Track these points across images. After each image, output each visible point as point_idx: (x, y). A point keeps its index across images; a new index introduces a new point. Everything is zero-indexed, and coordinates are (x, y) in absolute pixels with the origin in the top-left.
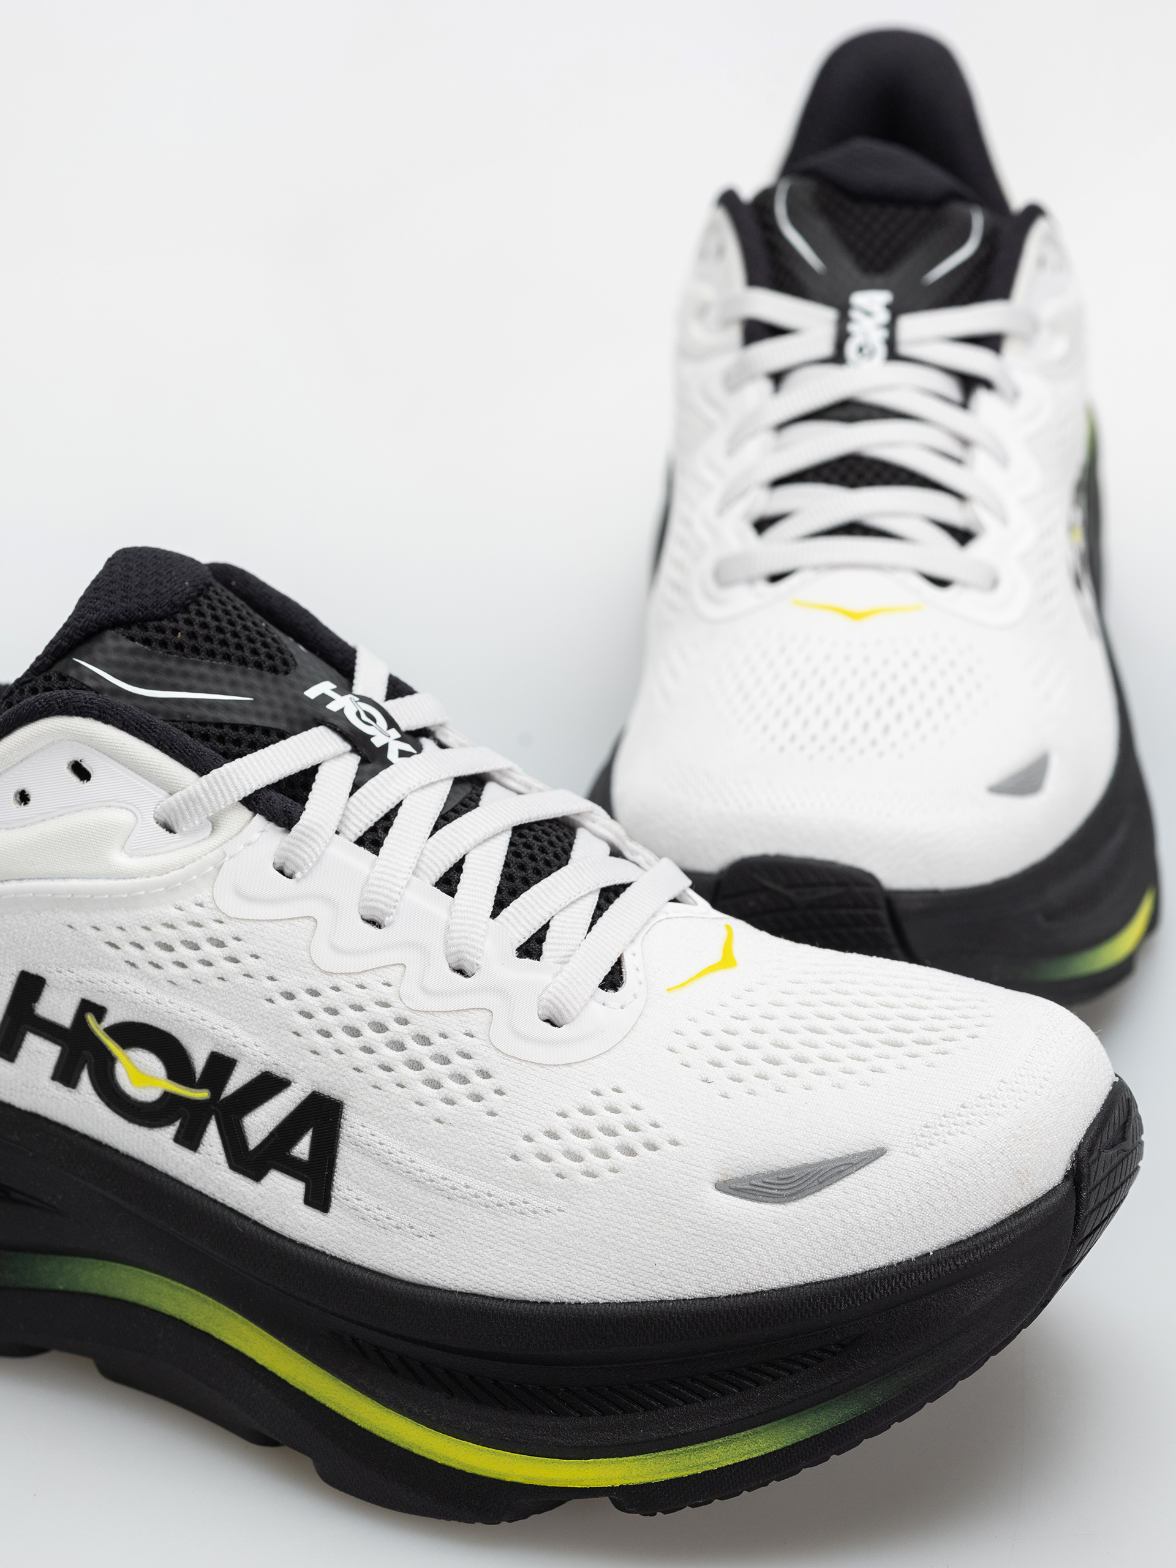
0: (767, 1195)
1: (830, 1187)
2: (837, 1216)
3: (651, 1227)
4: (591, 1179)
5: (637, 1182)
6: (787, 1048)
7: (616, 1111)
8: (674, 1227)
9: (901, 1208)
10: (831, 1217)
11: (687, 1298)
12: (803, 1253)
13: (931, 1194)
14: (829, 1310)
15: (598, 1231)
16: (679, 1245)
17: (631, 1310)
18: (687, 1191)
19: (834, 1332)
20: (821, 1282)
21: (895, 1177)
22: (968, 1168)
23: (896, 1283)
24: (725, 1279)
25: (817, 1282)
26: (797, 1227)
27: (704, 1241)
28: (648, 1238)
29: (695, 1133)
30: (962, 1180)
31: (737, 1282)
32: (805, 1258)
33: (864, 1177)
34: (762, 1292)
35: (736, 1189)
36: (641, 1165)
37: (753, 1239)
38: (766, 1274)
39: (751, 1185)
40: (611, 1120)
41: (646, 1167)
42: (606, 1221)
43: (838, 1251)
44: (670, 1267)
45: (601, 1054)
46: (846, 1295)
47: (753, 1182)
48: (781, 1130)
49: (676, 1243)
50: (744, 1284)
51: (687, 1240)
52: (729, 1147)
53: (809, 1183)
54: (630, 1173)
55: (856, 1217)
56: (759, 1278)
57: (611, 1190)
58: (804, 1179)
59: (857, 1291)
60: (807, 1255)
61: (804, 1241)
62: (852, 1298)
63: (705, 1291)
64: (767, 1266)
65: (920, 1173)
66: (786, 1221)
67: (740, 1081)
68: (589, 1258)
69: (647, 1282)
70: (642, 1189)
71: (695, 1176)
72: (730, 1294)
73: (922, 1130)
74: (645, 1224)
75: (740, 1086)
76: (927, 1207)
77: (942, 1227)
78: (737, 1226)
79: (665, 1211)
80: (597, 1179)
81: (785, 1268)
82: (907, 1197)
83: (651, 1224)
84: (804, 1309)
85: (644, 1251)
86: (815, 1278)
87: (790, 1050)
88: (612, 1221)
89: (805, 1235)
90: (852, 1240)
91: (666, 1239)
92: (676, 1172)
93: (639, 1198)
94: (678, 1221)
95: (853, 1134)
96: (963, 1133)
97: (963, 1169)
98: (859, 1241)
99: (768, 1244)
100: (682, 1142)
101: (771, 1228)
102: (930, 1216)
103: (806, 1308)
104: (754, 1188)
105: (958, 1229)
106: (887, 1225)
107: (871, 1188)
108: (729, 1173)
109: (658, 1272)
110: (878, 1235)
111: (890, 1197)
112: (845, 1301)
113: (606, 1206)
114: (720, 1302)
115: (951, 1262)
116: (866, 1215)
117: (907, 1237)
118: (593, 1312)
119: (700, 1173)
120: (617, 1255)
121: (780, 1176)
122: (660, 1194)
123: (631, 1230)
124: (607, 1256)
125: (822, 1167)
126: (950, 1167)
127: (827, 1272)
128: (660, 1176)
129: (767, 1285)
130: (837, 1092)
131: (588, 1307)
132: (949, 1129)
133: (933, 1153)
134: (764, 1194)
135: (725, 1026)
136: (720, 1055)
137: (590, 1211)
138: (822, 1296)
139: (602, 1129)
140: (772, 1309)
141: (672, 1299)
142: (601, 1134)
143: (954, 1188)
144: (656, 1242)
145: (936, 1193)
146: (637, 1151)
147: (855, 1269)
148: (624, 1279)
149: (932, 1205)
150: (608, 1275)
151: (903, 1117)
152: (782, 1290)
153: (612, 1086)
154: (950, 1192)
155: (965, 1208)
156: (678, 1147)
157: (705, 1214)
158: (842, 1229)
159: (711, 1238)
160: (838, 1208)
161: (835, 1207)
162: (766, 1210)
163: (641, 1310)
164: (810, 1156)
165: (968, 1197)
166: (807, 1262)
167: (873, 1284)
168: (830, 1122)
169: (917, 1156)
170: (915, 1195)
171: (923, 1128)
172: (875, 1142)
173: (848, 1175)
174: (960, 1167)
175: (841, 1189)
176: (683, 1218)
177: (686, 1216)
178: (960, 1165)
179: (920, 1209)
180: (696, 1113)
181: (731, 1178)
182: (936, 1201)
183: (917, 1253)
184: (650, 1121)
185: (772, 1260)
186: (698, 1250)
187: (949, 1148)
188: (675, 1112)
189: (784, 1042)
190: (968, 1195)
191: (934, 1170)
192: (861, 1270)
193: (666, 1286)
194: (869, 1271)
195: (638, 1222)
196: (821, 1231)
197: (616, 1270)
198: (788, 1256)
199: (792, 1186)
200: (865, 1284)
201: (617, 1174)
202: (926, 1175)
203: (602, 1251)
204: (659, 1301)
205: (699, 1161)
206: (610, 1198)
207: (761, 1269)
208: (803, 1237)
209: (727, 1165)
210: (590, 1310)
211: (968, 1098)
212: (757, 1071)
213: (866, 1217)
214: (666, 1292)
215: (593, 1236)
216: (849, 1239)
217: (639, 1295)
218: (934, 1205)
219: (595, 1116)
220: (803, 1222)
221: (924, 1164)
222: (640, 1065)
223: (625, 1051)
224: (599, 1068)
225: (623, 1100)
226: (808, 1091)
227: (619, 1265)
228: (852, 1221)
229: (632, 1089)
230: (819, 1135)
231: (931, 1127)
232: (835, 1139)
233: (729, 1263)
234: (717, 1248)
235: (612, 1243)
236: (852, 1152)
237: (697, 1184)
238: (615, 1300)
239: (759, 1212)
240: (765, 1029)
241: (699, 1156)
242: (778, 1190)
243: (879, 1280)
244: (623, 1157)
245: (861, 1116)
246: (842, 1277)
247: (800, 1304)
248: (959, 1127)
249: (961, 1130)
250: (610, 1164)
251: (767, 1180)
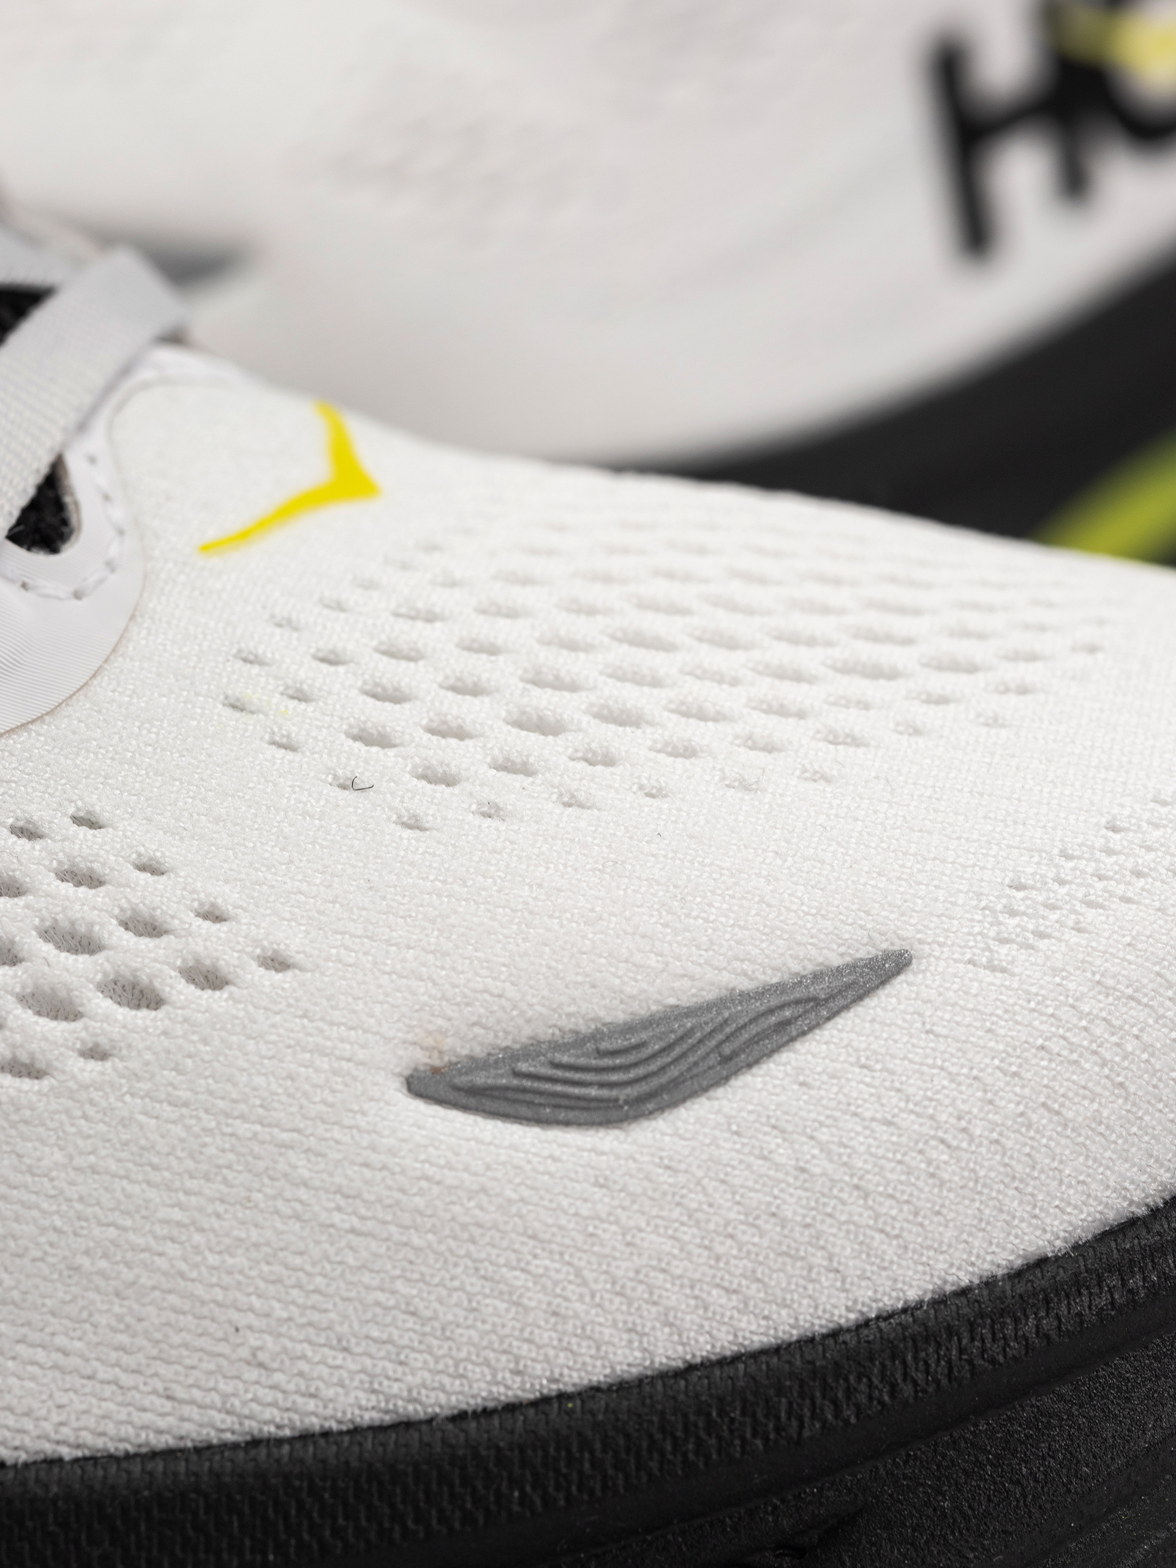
0: (566, 1102)
1: (755, 1070)
2: (782, 1155)
3: (218, 1216)
4: (26, 1084)
5: (171, 1084)
6: (573, 687)
7: (91, 880)
8: (289, 1212)
9: (969, 1122)
10: (765, 1158)
11: (335, 1426)
12: (686, 1270)
13: (1054, 1078)
14: (766, 1440)
15: (54, 1237)
16: (308, 1267)
17: (165, 1473)
18: (324, 1102)
19: (775, 1507)
20: (736, 1358)
21: (944, 1032)
22: (1152, 999)
23: (961, 1351)
24: (450, 1362)
25: (725, 1358)
26: (664, 1194)
27: (383, 1250)
28: (211, 1250)
29: (337, 932)
30: (1137, 1037)
31: (486, 1371)
32: (692, 1287)
33: (854, 1036)
34: (562, 1396)
35: (474, 1091)
36: (180, 1033)
37: (533, 1237)
38: (574, 1340)
39: (517, 1074)
40: (77, 907)
41: (195, 1038)
42: (79, 1207)
43: (788, 1260)
44: (280, 1335)
45: (33, 722)
46: (818, 1394)
47: (523, 1067)
48: (592, 910)
49: (298, 1261)
50: (508, 1375)
51: (331, 1251)
52: (442, 968)
53: (691, 1059)
54: (148, 1056)
55: (840, 1155)
56: (551, 1352)
57: (91, 1111)
58: (678, 1051)
59: (846, 1380)
60: (697, 1276)
61: (688, 1234)
62: (835, 1402)
63: (387, 1402)
64: (576, 1316)
65: (1018, 1018)
66: (631, 1176)
67: (449, 781)
68: (28, 1324)
69: (211, 1384)
70: (186, 1104)
71: (347, 1055)
72: (464, 1406)
73: (1008, 896)
74: (201, 1210)
75: (453, 794)
76: (1042, 1117)
77: (1081, 1178)
78: (484, 1199)
79: (261, 1165)
80: (46, 1083)
81: (630, 1319)
82: (985, 1091)
83: (220, 1208)
84: (692, 1440)
85: (199, 1290)
86: (718, 1345)
87: (583, 694)
88: (98, 1203)
89: (690, 1217)
90: (831, 1226)
91: (267, 1250)
92: (289, 1047)
93: (178, 1130)
94: (303, 1193)
95: (807, 914)
96: (1127, 900)
97: (1139, 1002)
98: (852, 1227)
99: (579, 1249)
100: (299, 958)
101: (585, 1200)
102: (1052, 1144)
103: (698, 1437)
104: (528, 1083)
105: (1127, 1184)
106: (933, 1175)
107: (878, 1067)
108: (448, 1043)
109: (244, 1352)
110: (906, 1208)
111: (938, 1092)
112: (813, 1412)
113: (79, 1161)
114: (439, 1435)
115: (1114, 1281)
116: (869, 1146)
117: (987, 1212)
118: (46, 1487)
119: (363, 1047)
120: (117, 1309)
121: (604, 1045)
122: (242, 1117)
123: (157, 1228)
124: (85, 1315)
125: (726, 1014)
126: (1101, 997)
127: (753, 1328)
128: (241, 1062)
129: (575, 1375)
130: (742, 799)
131: (32, 1475)
132: (1083, 890)
133: (1048, 958)
134: (559, 1101)
135: (384, 637)
136: (380, 714)
137: (29, 1179)
138: (744, 1400)
139: (50, 934)
140: (598, 1446)
141: (287, 1432)
142: (48, 949)
143: (1117, 1059)
144: (239, 1260)
145: (1067, 1075)
146: (165, 991)
147: (836, 1312)
148: (141, 1379)
149: (1058, 1113)
150: (88, 1371)
151: (944, 861)
152: (622, 1388)
153: (71, 810)
154: (1106, 1071)
155: (1147, 1118)
156: (289, 974)
157: (384, 1167)
158: (800, 1192)
159: (404, 1239)
160: (783, 1131)
161: (774, 1127)
162: (566, 1146)
163: (195, 1474)
164: (686, 983)
165: (1155, 1086)
166: (696, 1298)
167: (893, 1357)
168: (736, 884)
169: (1003, 970)
170: (1008, 1084)
171: (1008, 891)
172: (875, 935)
173: (804, 1033)
174: (1131, 998)
175: (787, 1074)
176: (317, 1183)
177: (325, 1176)
178: (1130, 991)
179: (1023, 1125)
180: (332, 875)
181: (454, 1059)
182: (1070, 1099)
183: (1012, 1258)
184: (196, 904)
185: (593, 1296)
186: (367, 1278)
187: (1094, 944)
188: (269, 876)
189: (563, 673)
190: (1155, 1081)
191: (1057, 1008)
192: (852, 1316)
193: (269, 1396)
194: (878, 1318)
195: (179, 1205)
196: (738, 1203)
197: (114, 1356)
198: (641, 1282)
199: (641, 1071)
200: (871, 1359)
201: (108, 1064)
202: (1036, 1023)
203: (68, 1298)
204: (247, 1443)
205: (354, 1012)
206: (89, 1137)
207: (559, 1327)
208: (683, 1224)
209: (440, 1022)
210: (37, 1480)
211: (1122, 806)
212: (496, 752)
213: (871, 1154)
214: (269, 1413)
215: (39, 1254)
216: (823, 1222)
217: (188, 1428)
218: (1064, 1111)
219: (29, 899)
220: (682, 1178)
221: (1028, 992)
222: (150, 749)
223: (99, 712)
224: (29, 759)
225: (107, 847)
226: (656, 802)
227: (124, 1339)
228: (830, 1167)
229: (132, 815)
230: (706, 920)
231: (1033, 888)
232: (758, 930)
233: (462, 1313)
234: (424, 1269)
235: (102, 1273)
236: (810, 967)
237: (355, 1079)
238: (112, 1447)
239: (546, 1153)
240: (500, 642)
241: (356, 998)
242: (602, 1085)
243: (910, 1344)
244: (123, 1013)
245: (823, 862)
246: (798, 1341)
247: (680, 1426)
248: (1113, 883)
249: (1120, 893)
250: (84, 1034)
251: (565, 1059)
